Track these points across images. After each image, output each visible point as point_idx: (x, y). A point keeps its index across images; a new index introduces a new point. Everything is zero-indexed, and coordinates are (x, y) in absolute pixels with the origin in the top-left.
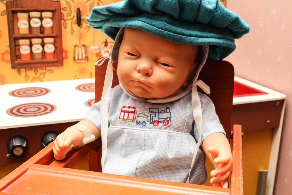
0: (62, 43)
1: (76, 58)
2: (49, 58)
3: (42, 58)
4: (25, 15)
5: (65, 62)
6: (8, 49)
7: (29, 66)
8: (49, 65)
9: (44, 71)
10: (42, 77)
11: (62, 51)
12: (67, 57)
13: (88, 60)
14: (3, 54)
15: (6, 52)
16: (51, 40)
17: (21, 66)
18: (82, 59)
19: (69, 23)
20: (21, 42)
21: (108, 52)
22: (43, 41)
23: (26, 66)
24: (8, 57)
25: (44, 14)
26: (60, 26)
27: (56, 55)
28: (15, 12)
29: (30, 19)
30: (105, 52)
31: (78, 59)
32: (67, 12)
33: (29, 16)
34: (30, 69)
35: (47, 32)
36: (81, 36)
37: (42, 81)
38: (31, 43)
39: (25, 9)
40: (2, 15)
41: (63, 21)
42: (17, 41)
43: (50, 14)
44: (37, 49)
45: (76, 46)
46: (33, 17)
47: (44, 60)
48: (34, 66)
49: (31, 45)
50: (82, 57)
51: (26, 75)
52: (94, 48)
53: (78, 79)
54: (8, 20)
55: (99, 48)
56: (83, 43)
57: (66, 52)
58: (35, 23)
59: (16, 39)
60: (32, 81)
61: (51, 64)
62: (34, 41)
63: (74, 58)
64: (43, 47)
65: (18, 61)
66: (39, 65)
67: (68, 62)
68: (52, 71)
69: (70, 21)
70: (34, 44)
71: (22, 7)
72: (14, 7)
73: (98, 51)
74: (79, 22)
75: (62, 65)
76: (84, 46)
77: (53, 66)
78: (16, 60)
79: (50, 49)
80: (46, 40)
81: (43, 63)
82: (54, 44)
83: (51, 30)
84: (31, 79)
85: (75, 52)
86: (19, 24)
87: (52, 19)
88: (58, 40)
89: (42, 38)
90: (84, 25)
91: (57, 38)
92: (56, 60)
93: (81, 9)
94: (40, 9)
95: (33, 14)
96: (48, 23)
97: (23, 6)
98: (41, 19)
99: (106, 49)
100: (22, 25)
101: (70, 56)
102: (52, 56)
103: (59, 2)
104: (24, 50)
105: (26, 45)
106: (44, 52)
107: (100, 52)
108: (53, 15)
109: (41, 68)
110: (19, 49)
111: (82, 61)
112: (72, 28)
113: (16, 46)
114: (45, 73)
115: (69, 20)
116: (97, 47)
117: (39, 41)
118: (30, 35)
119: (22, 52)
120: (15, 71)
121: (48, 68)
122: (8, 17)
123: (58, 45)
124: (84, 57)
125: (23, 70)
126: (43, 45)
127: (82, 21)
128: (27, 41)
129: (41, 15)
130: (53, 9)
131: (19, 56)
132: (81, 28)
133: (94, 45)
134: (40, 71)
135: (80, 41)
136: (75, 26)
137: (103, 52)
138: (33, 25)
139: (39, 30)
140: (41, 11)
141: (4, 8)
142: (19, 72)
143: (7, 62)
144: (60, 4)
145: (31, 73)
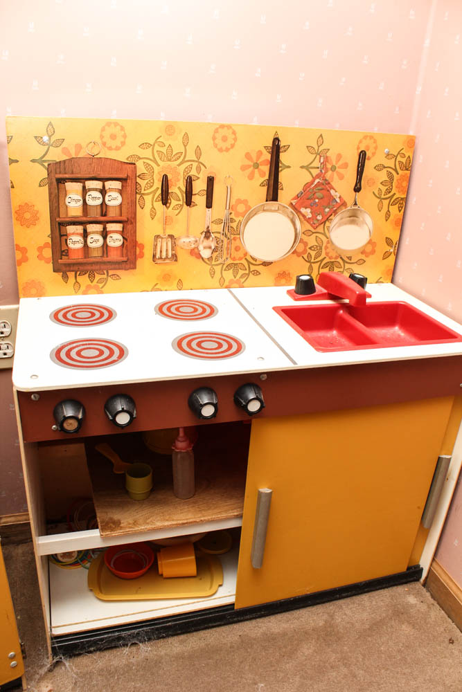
0: (135, 232)
1: (158, 256)
2: (114, 256)
3: (103, 256)
4: (78, 186)
5: (139, 262)
6: (49, 240)
7: (81, 268)
8: (113, 267)
9: (105, 276)
10: (101, 285)
11: (135, 244)
12: (142, 256)
13: (176, 260)
14: (40, 249)
15: (46, 245)
16: (119, 227)
17: (68, 269)
18: (167, 257)
19: (148, 199)
20: (70, 229)
21: (210, 248)
22: (105, 228)
23: (76, 268)
24: (48, 253)
25: (109, 184)
26: (133, 204)
27: (125, 251)
28: (61, 181)
29: (85, 191)
30: (205, 248)
31: (161, 258)
32: (146, 181)
33: (84, 187)
34: (83, 273)
35: (112, 214)
36: (167, 221)
37: (102, 293)
38: (85, 230)
39: (79, 176)
40: (40, 186)
41: (138, 196)
42: (62, 228)
43: (118, 185)
44: (95, 241)
45: (158, 237)
46: (90, 190)
47: (105, 259)
48: (89, 267)
49: (85, 234)
50: (167, 254)
51: (77, 282)
52: (187, 240)
53: (160, 290)
54: (50, 194)
55: (196, 241)
56: (169, 232)
57: (142, 246)
58: (94, 198)
59: (62, 224)
60: (85, 293)
61: (117, 266)
62: (90, 228)
63: (154, 256)
64: (105, 238)
65: (65, 260)
66: (97, 267)
67: (145, 263)
68: (118, 278)
69: (151, 196)
70: (90, 233)
71: (72, 173)
72: (60, 173)
73: (193, 246)
74: (165, 198)
75: (135, 268)
76: (171, 237)
77: (119, 269)
78: (61, 259)
79: (115, 241)
80: (110, 227)
81: (104, 263)
82: (122, 233)
83: (118, 210)
84: (83, 288)
85: (156, 246)
86: (67, 200)
87: (121, 192)
88: (129, 227)
89: (104, 223)
90: (174, 203)
91: (128, 223)
92: (125, 259)
93: (170, 177)
94: (102, 175)
95: (89, 184)
96: (114, 199)
97: (74, 170)
98: (103, 192)
99: (206, 243)
100: (73, 202)
101: (148, 253)
102: (119, 252)
103: (135, 164)
104: (74, 243)
105: (77, 234)
106: (105, 246)
107: (197, 248)
108: (122, 186)
109: (101, 272)
110: (66, 240)
111: (167, 261)
112: (153, 207)
113: (61, 236)
114: (107, 280)
115: (148, 194)
116: (192, 239)
117: (99, 227)
118: (85, 219)
119: (71, 246)
120: (59, 276)
121: (111, 272)
122: (50, 189)
123: (128, 235)
124: (170, 255)
125: (71, 275)
126: (105, 234)
127: (170, 196)
128: (80, 229)
129: (104, 186)
130: (123, 176)
131: (65, 252)
132: (168, 208)
133: (188, 237)
134: (98, 277)
135: (164, 230)
136: (159, 205)
137: (201, 248)
138: (90, 202)
139: (99, 210)
140: (104, 180)
141: (45, 174)
142: (65, 277)
143: (47, 262)
144: (135, 168)
145: (84, 280)
